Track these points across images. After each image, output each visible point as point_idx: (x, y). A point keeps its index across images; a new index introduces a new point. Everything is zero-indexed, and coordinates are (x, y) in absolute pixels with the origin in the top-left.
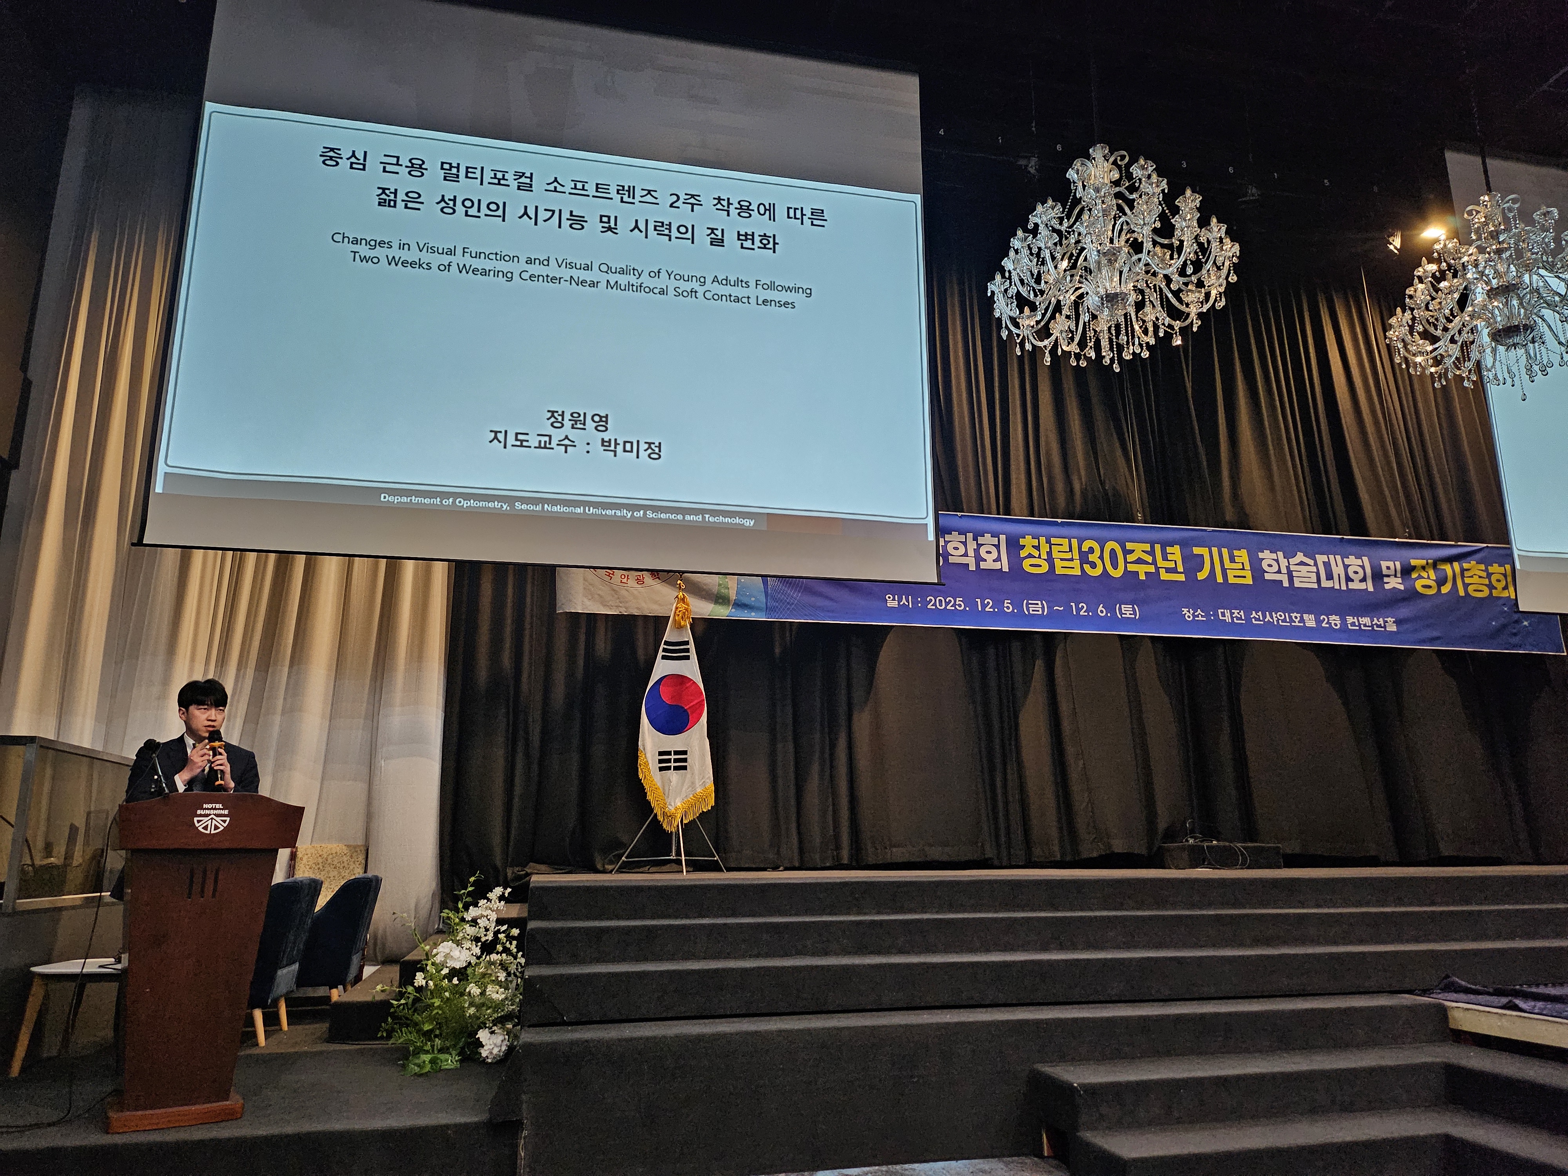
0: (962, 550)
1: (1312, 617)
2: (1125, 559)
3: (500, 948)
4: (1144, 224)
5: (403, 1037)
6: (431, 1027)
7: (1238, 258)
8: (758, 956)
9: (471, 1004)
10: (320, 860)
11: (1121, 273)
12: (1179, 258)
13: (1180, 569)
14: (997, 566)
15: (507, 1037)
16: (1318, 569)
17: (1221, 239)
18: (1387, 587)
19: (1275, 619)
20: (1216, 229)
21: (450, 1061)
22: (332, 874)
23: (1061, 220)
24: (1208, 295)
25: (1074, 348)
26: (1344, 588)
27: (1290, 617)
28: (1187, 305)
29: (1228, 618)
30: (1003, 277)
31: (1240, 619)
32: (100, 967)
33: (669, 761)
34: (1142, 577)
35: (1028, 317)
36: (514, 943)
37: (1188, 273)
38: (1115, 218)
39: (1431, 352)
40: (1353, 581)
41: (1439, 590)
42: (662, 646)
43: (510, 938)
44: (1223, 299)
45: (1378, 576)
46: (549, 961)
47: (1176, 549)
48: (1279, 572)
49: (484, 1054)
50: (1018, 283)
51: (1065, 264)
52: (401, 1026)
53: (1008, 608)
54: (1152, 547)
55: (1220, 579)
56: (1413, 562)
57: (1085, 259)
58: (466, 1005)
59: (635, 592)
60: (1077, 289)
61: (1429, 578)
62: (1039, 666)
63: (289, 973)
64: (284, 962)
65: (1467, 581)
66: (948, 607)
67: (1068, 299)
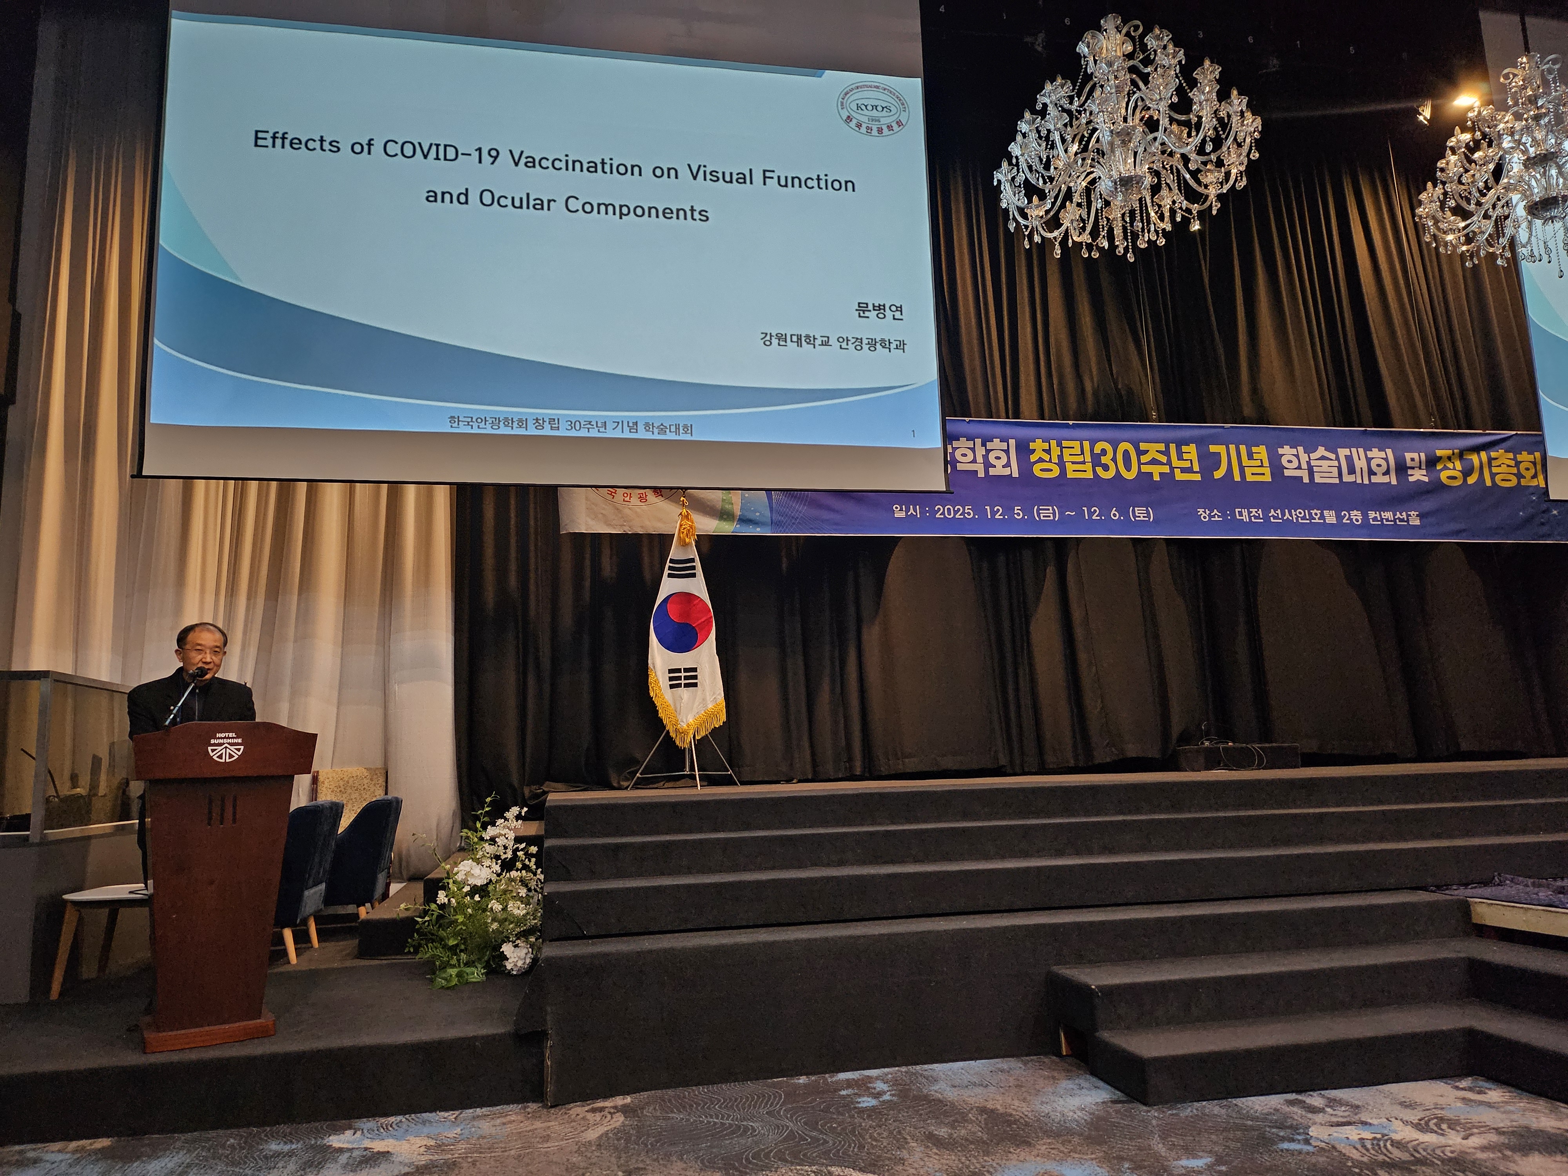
0: (970, 457)
1: (1333, 513)
2: (1139, 460)
3: (519, 865)
4: (1161, 99)
5: (428, 952)
6: (455, 942)
7: (1260, 133)
8: (773, 868)
9: (494, 920)
10: (341, 783)
11: (1135, 153)
12: (1197, 136)
13: (1196, 468)
14: (1007, 472)
15: (530, 950)
16: (1340, 464)
17: (1242, 112)
18: (1411, 479)
19: (1294, 517)
20: (1236, 102)
21: (476, 974)
22: (353, 796)
23: (1071, 99)
24: (1228, 175)
25: (1086, 238)
26: (1366, 482)
27: (1310, 514)
28: (1206, 186)
29: (1245, 518)
30: (1010, 164)
31: (1258, 517)
32: (131, 892)
33: (679, 678)
34: (1157, 478)
35: (1037, 207)
36: (533, 860)
37: (1207, 151)
38: (1128, 94)
39: (1464, 228)
40: (1375, 474)
41: (1465, 480)
42: (668, 564)
43: (529, 856)
44: (1244, 179)
45: (1402, 468)
46: (567, 877)
47: (1192, 448)
48: (1299, 467)
49: (509, 967)
50: (1027, 170)
51: (1075, 147)
52: (428, 941)
53: (1018, 514)
54: (1167, 447)
55: (1237, 478)
56: (1439, 453)
57: (1098, 141)
58: (489, 921)
59: (639, 511)
60: (1089, 174)
61: (1454, 469)
62: (1051, 572)
63: (315, 893)
64: (311, 882)
65: (1495, 470)
66: (957, 516)
67: (1079, 185)
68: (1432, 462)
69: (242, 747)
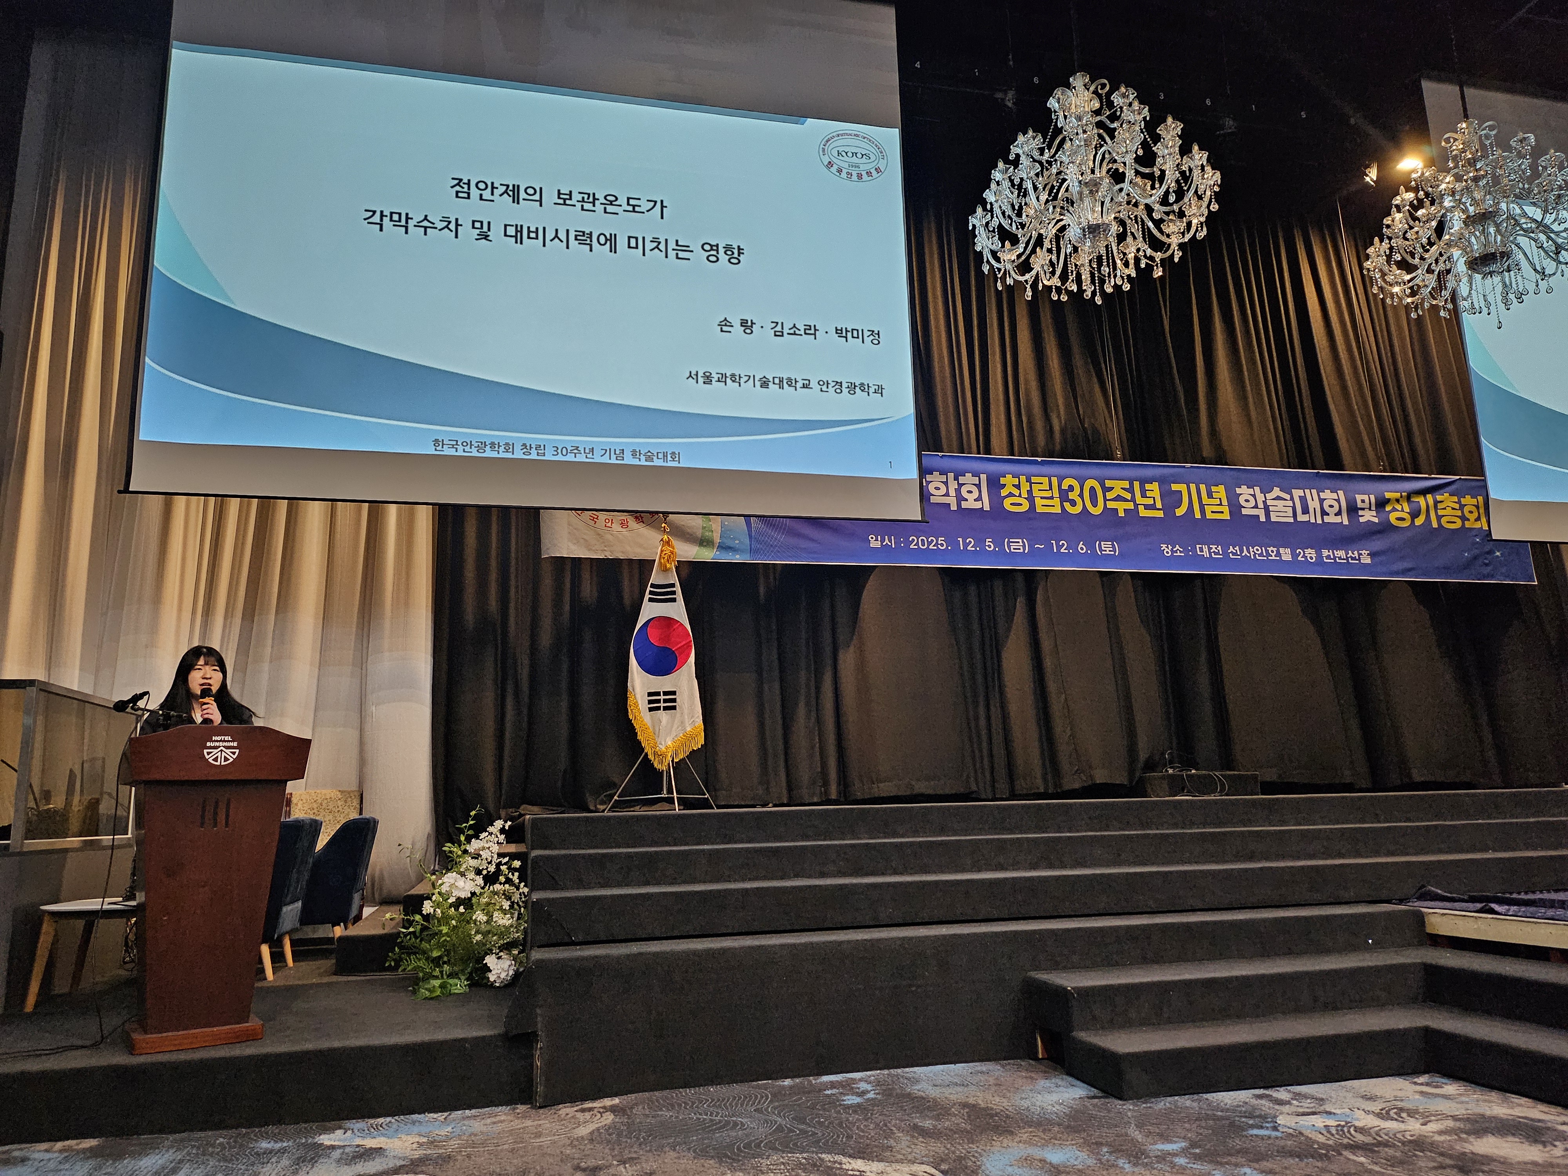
0: (943, 490)
1: (1288, 551)
2: (1105, 496)
3: (502, 879)
4: (1127, 152)
5: (412, 965)
6: (439, 954)
7: (1219, 186)
9: (477, 932)
10: (315, 806)
11: (1103, 203)
12: (1160, 188)
13: (1159, 505)
14: (978, 505)
15: (513, 962)
16: (1294, 503)
17: (1203, 167)
18: (1362, 520)
19: (1252, 553)
20: (1197, 157)
21: (459, 986)
22: (329, 816)
23: (1042, 151)
24: (1189, 224)
25: (1056, 281)
26: (1319, 521)
27: (1267, 551)
28: (1168, 236)
29: (1206, 553)
30: (985, 209)
31: (1218, 554)
32: (107, 904)
33: (658, 701)
34: (1121, 514)
35: (1010, 250)
36: (516, 874)
37: (1171, 202)
38: (1096, 147)
39: (1409, 282)
40: (1328, 514)
41: (1413, 521)
42: (649, 589)
43: (512, 870)
44: (1205, 229)
45: (1353, 509)
46: (554, 886)
47: (1155, 486)
48: (1256, 507)
49: (492, 979)
50: (1000, 216)
51: (1044, 197)
52: (409, 954)
53: (990, 546)
54: (1131, 485)
55: (1198, 515)
56: (1388, 495)
57: (1067, 190)
58: (473, 933)
59: (620, 536)
60: (1058, 222)
61: (1403, 510)
62: (1021, 603)
63: (292, 910)
64: (288, 899)
65: (1440, 513)
66: (931, 547)
67: (1050, 232)
68: (1381, 504)
69: (237, 751)
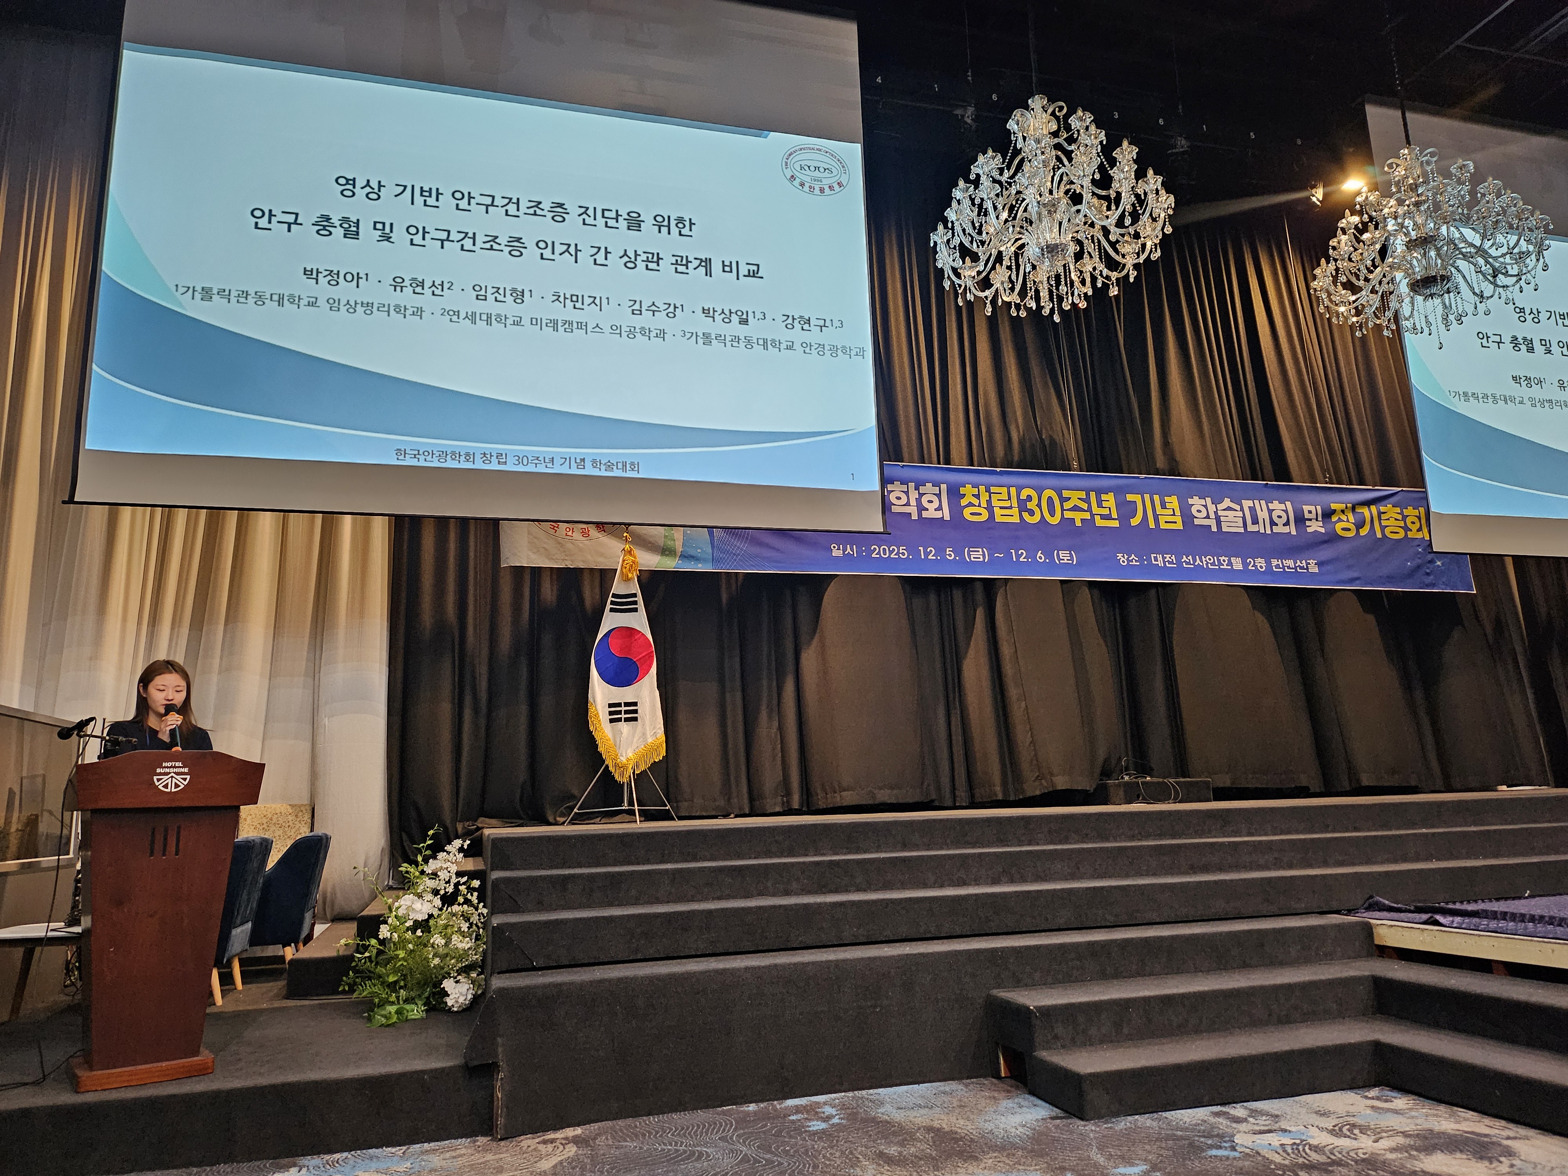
0: (904, 500)
1: (1239, 560)
2: (1062, 506)
3: (461, 899)
4: (1084, 176)
5: (367, 990)
6: (396, 979)
7: (1173, 209)
8: (719, 898)
9: (435, 955)
10: (267, 820)
11: (1060, 223)
12: (1117, 209)
13: (1115, 515)
14: (939, 515)
15: (471, 986)
16: (1244, 514)
17: (1157, 190)
18: (1309, 530)
19: (1205, 563)
20: (1152, 181)
21: (416, 1011)
22: (279, 834)
23: (1001, 171)
24: (1144, 246)
25: (1014, 298)
26: (1269, 532)
27: (1219, 560)
28: (1123, 256)
29: (1160, 563)
30: (946, 227)
31: (1172, 563)
32: (50, 931)
33: (620, 712)
34: (1078, 523)
35: (971, 268)
36: (475, 894)
37: (1126, 224)
38: (1053, 169)
39: (1354, 302)
40: (1277, 525)
41: (1358, 531)
42: (610, 599)
43: (471, 890)
44: (1159, 250)
45: (1300, 520)
46: (516, 909)
47: (1111, 496)
48: (1208, 517)
49: (450, 1004)
50: (961, 234)
51: (1005, 215)
52: (363, 979)
53: (950, 555)
54: (1088, 495)
55: (1152, 525)
56: (1333, 506)
57: (1025, 210)
58: (431, 956)
59: (581, 545)
60: (1017, 240)
61: (1348, 521)
62: (980, 613)
63: (242, 932)
64: (238, 921)
65: (1384, 523)
66: (892, 556)
67: (1008, 250)
68: (1328, 514)
69: (188, 777)
